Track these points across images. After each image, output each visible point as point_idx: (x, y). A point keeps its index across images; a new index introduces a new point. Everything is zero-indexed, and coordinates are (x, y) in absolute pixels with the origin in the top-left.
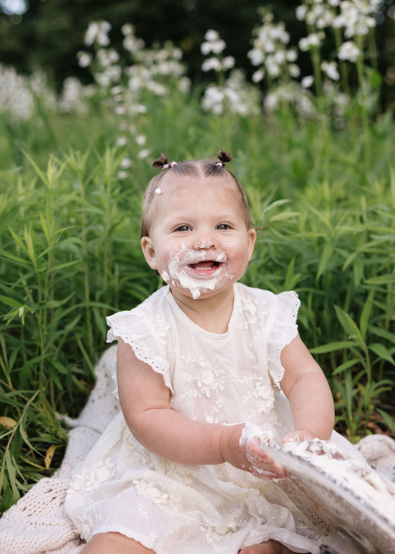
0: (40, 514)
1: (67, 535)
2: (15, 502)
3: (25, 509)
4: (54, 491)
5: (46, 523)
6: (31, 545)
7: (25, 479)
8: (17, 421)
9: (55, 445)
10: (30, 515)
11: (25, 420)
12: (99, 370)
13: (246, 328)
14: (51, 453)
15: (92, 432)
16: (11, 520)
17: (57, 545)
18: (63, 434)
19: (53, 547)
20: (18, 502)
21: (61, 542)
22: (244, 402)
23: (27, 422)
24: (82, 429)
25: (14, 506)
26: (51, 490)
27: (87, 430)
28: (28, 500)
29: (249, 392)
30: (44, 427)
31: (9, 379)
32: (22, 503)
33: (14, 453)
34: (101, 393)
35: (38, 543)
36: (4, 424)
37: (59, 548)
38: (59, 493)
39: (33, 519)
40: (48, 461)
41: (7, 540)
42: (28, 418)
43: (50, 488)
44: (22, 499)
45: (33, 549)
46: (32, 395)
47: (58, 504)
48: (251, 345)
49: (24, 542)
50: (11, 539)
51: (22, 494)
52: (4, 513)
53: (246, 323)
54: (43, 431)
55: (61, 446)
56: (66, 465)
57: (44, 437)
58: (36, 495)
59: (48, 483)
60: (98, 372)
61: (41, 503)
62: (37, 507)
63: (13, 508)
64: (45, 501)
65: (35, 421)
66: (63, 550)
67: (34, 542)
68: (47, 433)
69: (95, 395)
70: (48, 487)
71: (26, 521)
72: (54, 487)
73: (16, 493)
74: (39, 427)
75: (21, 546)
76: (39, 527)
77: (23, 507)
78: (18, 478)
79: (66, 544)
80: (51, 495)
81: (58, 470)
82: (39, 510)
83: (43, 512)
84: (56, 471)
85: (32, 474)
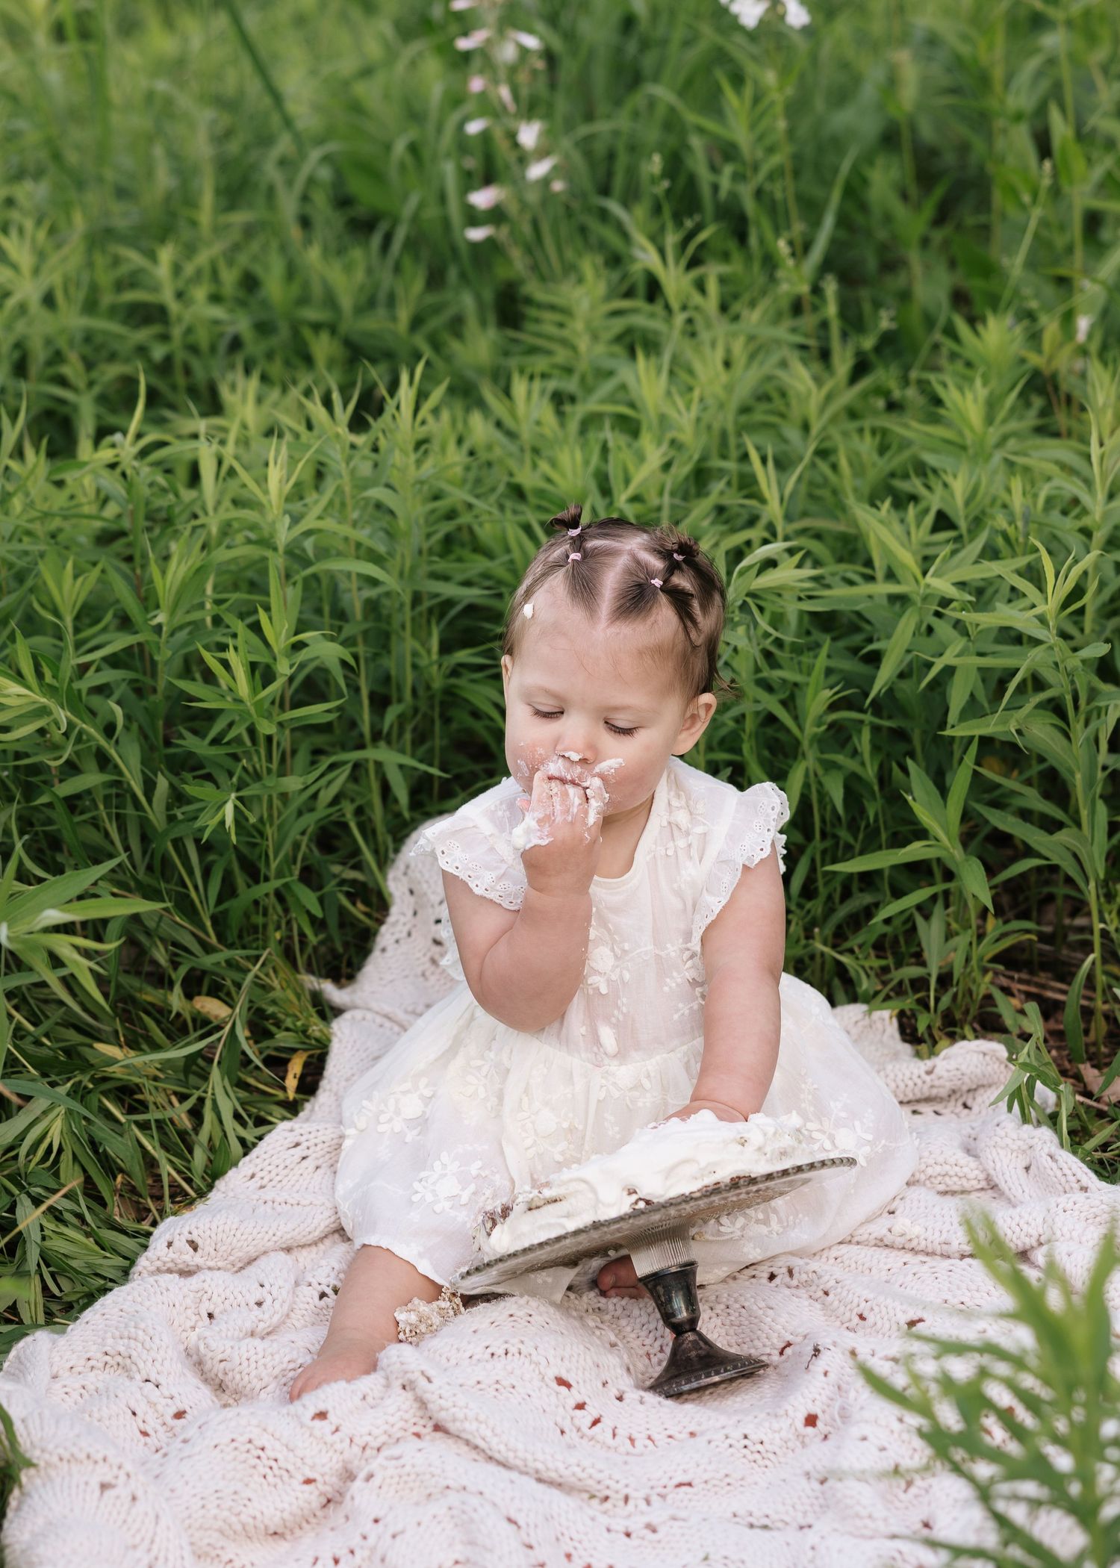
0: (279, 1186)
1: (327, 1222)
2: (235, 1164)
3: (253, 1176)
4: (304, 1145)
5: (291, 1201)
6: (267, 1238)
7: (250, 1116)
8: (232, 1007)
9: (305, 1050)
10: (262, 1187)
11: (247, 1005)
12: (395, 879)
13: (670, 853)
14: (296, 1067)
15: (379, 1020)
16: (231, 1194)
17: (310, 1238)
18: (321, 1031)
19: (303, 1241)
20: (241, 1164)
21: (317, 1234)
22: (666, 989)
23: (249, 1009)
24: (358, 1014)
25: (234, 1170)
26: (297, 1145)
27: (369, 1016)
28: (258, 1161)
29: (675, 974)
30: (281, 1016)
31: (208, 924)
32: (247, 1165)
33: (227, 1073)
34: (401, 931)
35: (279, 1234)
36: (204, 1011)
37: (315, 1243)
38: (312, 1149)
39: (268, 1194)
40: (291, 1083)
41: (227, 1228)
42: (251, 1001)
43: (296, 1140)
44: (247, 1158)
45: (271, 1243)
46: (258, 958)
47: (312, 1168)
48: (675, 886)
49: (255, 1232)
50: (234, 1227)
51: (247, 1147)
52: (217, 1183)
53: (671, 844)
54: (278, 1024)
55: (318, 1052)
56: (327, 1094)
57: (283, 1039)
58: (271, 1152)
59: (292, 1130)
60: (395, 884)
61: (282, 1166)
62: (273, 1174)
63: (232, 1173)
64: (288, 1162)
65: (264, 1006)
66: (321, 1246)
67: (271, 1233)
68: (287, 1029)
69: (386, 936)
70: (293, 1138)
71: (255, 1197)
72: (302, 1139)
73: (236, 1147)
74: (273, 1016)
75: (250, 1238)
76: (279, 1209)
77: (250, 1173)
78: (237, 1116)
79: (326, 1236)
80: (299, 1152)
81: (312, 1099)
82: (279, 1178)
83: (284, 1183)
84: (307, 1101)
85: (260, 1105)
